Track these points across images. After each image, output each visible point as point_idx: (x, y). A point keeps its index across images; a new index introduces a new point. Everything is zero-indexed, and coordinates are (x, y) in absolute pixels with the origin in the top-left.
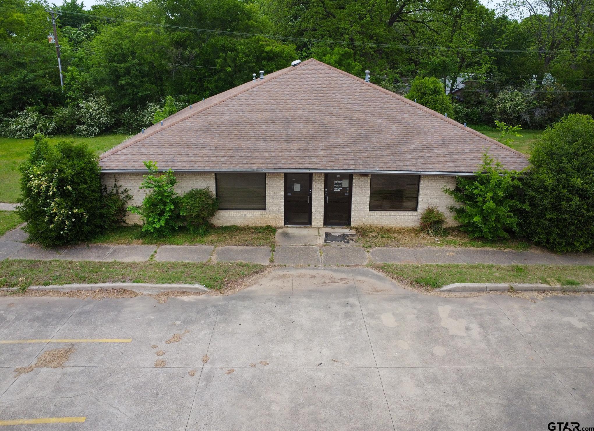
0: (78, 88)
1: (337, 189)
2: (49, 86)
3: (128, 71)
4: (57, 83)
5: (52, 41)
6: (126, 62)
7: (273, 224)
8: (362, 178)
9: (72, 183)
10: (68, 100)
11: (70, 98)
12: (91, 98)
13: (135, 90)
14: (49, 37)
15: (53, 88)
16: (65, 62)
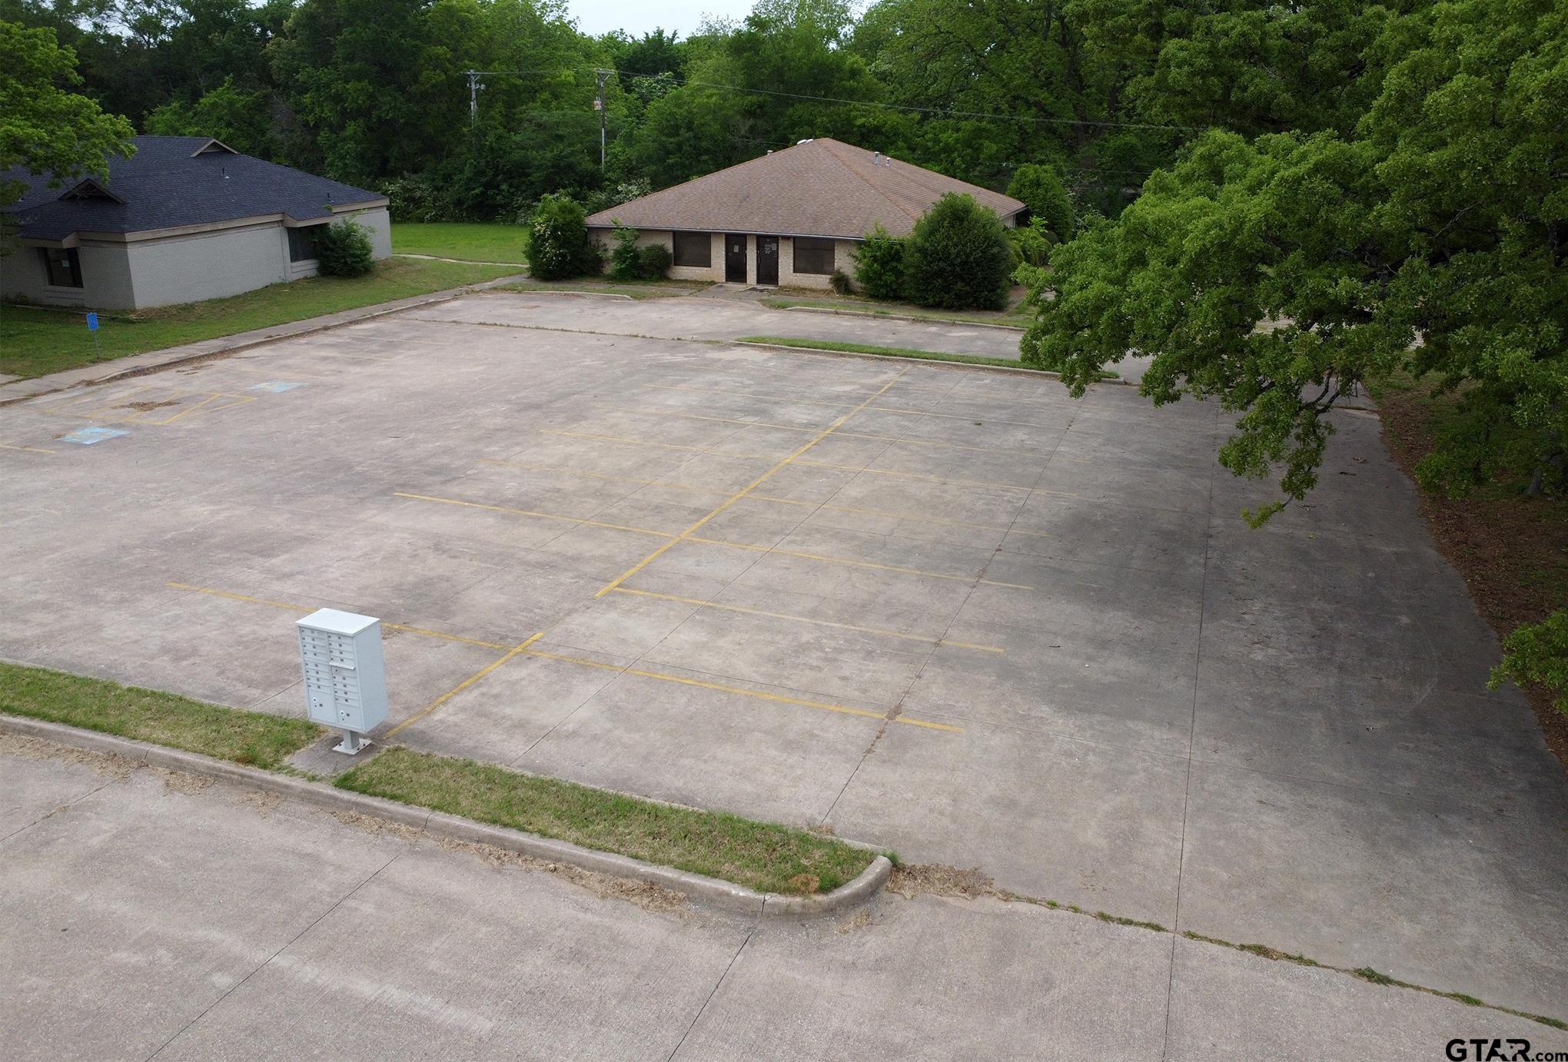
0: (619, 168)
1: (768, 252)
2: (587, 164)
3: (680, 146)
4: (598, 161)
5: (598, 108)
6: (678, 135)
7: (716, 280)
8: (786, 242)
9: (562, 230)
10: (607, 183)
11: (608, 180)
12: (634, 181)
13: (686, 172)
14: (595, 102)
15: (591, 166)
16: (611, 135)
